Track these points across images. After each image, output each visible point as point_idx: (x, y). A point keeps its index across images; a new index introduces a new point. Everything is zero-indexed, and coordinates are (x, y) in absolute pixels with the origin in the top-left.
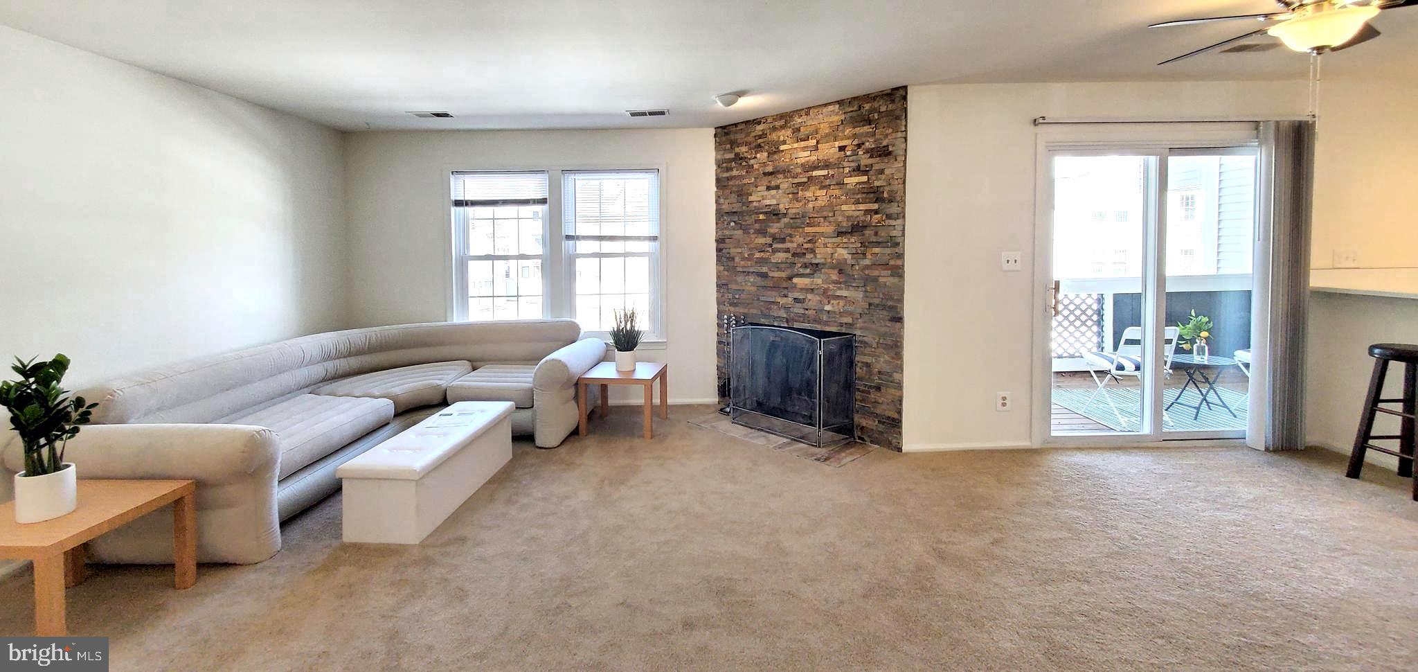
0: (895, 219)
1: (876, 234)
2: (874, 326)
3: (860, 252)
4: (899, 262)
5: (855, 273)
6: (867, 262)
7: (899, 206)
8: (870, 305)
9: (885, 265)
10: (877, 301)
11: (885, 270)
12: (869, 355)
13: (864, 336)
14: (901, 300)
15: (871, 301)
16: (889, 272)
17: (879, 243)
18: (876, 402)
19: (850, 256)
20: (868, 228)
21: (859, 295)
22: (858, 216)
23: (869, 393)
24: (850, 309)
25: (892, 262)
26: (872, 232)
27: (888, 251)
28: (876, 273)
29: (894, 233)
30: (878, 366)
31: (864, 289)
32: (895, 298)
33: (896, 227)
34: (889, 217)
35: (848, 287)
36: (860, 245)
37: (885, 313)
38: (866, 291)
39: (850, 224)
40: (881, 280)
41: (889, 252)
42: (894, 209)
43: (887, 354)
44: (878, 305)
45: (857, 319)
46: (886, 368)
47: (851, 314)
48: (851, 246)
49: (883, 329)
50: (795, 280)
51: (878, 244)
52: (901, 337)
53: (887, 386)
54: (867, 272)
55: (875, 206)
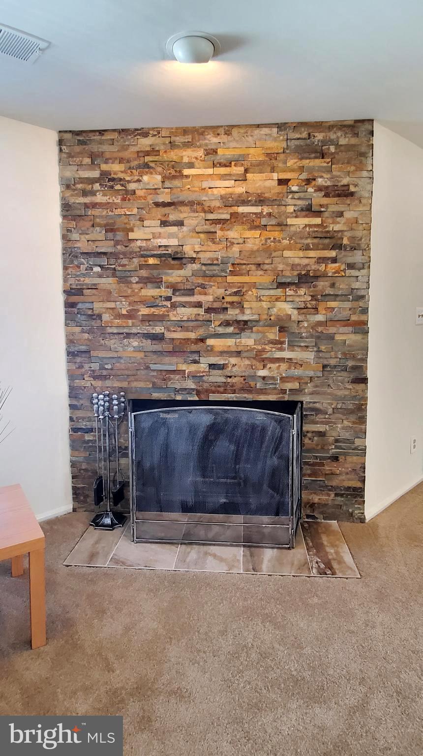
0: (359, 269)
1: (333, 285)
2: (329, 390)
3: (309, 306)
4: (363, 318)
5: (303, 330)
6: (320, 318)
7: (363, 255)
8: (324, 366)
9: (346, 322)
10: (333, 362)
11: (344, 326)
12: (322, 423)
13: (315, 403)
14: (364, 360)
15: (326, 363)
16: (350, 329)
17: (337, 295)
18: (332, 474)
19: (296, 312)
20: (320, 279)
21: (309, 356)
22: (307, 265)
23: (323, 465)
24: (297, 372)
25: (354, 318)
26: (327, 284)
27: (348, 305)
28: (332, 330)
29: (356, 285)
30: (334, 434)
31: (315, 349)
32: (359, 357)
33: (360, 278)
34: (351, 266)
35: (292, 346)
36: (310, 298)
37: (345, 374)
38: (319, 351)
39: (296, 273)
40: (338, 337)
41: (350, 306)
42: (357, 257)
43: (347, 419)
44: (335, 366)
45: (307, 383)
46: (346, 435)
47: (299, 379)
48: (297, 299)
49: (341, 393)
50: (210, 342)
51: (335, 297)
52: (366, 399)
53: (345, 454)
54: (320, 329)
55: (333, 254)
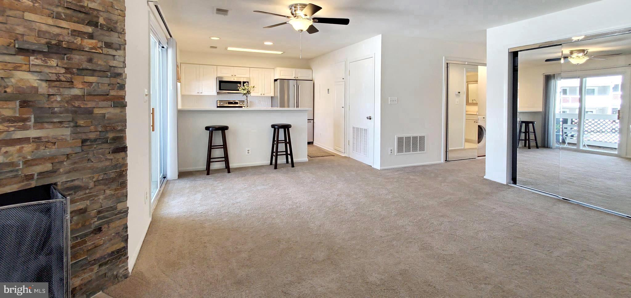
0: (116, 50)
1: (90, 60)
2: (89, 165)
3: (62, 78)
4: (121, 93)
5: (54, 105)
6: (76, 92)
7: (119, 37)
8: (84, 141)
9: (105, 96)
10: (92, 136)
12: (82, 199)
13: (73, 181)
14: (123, 131)
15: (84, 137)
16: (109, 103)
17: (95, 71)
18: (96, 247)
19: (44, 84)
20: (74, 52)
21: (65, 132)
22: (58, 35)
23: (85, 242)
24: (48, 152)
25: (113, 93)
26: (84, 58)
27: (106, 81)
28: (90, 105)
29: (113, 63)
30: (97, 206)
31: (72, 124)
32: (119, 128)
33: (117, 57)
34: (109, 45)
35: (39, 123)
36: (63, 71)
37: (105, 146)
38: (76, 126)
39: (43, 41)
40: (96, 111)
41: (109, 82)
42: (114, 38)
43: (109, 188)
44: (95, 140)
45: (62, 162)
46: (110, 203)
47: (51, 159)
48: (47, 70)
49: (100, 165)
51: (93, 72)
52: (126, 165)
53: (108, 223)
54: (77, 104)
55: (89, 29)
